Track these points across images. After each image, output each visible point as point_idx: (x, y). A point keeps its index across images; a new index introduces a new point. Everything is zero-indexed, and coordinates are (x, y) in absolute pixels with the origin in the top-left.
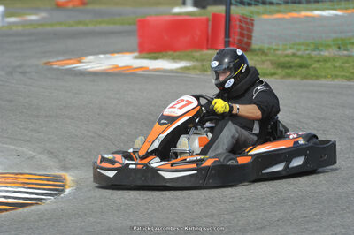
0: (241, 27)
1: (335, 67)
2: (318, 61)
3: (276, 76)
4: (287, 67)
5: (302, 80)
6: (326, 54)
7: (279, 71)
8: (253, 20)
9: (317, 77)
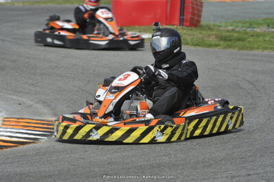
0: (193, 8)
1: (265, 41)
2: (252, 36)
3: (220, 47)
4: (228, 40)
5: (239, 50)
6: (259, 30)
7: (222, 43)
8: (202, 3)
9: (252, 49)
